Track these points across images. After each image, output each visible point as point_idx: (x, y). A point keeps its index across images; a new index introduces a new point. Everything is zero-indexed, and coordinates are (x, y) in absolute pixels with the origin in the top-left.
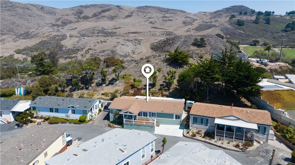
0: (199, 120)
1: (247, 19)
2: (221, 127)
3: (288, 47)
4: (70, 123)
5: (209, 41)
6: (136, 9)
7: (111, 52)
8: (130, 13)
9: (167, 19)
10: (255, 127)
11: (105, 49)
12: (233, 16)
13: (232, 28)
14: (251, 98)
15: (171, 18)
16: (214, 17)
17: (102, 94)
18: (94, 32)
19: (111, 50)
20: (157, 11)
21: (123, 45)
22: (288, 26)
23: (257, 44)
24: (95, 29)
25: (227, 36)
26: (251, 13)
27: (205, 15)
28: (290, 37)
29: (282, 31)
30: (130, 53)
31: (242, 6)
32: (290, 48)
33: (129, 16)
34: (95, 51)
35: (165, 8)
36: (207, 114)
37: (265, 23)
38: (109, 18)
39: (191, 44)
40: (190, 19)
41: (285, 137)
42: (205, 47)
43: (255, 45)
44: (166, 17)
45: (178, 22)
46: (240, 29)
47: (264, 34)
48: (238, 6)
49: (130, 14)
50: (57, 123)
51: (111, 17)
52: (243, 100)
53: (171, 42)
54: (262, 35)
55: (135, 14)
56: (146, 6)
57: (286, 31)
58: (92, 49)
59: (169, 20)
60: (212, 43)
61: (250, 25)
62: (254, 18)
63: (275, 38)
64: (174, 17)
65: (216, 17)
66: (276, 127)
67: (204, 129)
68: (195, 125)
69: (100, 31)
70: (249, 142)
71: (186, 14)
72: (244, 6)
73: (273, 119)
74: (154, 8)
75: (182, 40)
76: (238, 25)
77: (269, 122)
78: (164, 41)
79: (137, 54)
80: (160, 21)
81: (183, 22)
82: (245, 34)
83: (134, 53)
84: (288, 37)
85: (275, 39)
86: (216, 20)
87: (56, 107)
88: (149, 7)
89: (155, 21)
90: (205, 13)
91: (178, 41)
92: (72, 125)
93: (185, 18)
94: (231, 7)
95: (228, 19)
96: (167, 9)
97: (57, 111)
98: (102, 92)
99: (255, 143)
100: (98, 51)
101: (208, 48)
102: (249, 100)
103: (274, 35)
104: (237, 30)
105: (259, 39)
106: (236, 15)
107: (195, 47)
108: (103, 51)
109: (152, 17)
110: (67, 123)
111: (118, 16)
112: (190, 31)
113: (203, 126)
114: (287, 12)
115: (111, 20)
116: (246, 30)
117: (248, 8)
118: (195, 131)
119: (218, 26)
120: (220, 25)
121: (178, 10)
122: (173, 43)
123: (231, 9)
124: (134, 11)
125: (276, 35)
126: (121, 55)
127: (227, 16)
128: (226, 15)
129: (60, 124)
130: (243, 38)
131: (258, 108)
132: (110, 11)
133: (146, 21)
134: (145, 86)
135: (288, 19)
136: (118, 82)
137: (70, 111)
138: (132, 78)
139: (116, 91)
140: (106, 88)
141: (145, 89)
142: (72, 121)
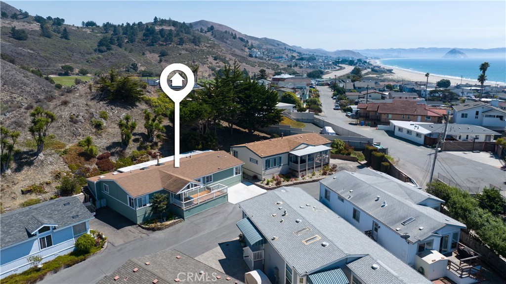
0: (272, 162)
4: (56, 271)
13: (8, 44)
17: (23, 193)
22: (101, 44)
23: (69, 72)
28: (110, 60)
29: (95, 50)
37: (61, 38)
43: (66, 74)
46: (23, 46)
47: (70, 56)
54: (68, 57)
57: (101, 51)
61: (38, 40)
63: (89, 62)
76: (15, 39)
82: (40, 56)
84: (107, 60)
85: (91, 64)
98: (18, 189)
103: (87, 58)
104: (20, 48)
110: (48, 274)
113: (277, 169)
114: (83, 23)
118: (271, 178)
125: (89, 57)
130: (41, 63)
134: (108, 148)
135: (89, 32)
136: (41, 156)
137: (36, 244)
138: (63, 142)
139: (57, 176)
140: (19, 176)
141: (112, 154)
142: (54, 266)
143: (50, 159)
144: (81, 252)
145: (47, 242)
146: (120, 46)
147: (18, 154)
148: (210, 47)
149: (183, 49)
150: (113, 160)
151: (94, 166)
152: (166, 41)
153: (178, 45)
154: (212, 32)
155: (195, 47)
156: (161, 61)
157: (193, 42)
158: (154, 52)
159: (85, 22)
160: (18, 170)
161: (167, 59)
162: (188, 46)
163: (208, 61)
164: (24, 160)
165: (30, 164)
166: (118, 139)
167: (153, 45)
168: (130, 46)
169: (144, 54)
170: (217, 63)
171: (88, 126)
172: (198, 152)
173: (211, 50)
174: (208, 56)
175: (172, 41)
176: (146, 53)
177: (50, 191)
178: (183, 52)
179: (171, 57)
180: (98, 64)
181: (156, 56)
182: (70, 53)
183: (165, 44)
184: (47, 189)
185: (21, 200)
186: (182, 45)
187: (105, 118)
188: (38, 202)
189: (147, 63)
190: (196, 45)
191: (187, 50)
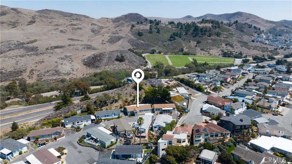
0: (157, 110)
1: (143, 28)
2: (164, 110)
3: (173, 53)
4: (115, 119)
5: (126, 56)
6: (37, 14)
7: (55, 71)
8: (32, 18)
9: (76, 27)
10: (172, 109)
11: (48, 69)
12: (133, 26)
13: (135, 39)
14: (169, 100)
15: (80, 26)
16: (118, 26)
17: (115, 107)
18: (10, 47)
19: (54, 69)
20: (60, 15)
21: (62, 64)
22: (171, 37)
24: (10, 44)
25: (133, 47)
26: (145, 20)
27: (107, 21)
28: (173, 45)
29: (168, 40)
30: (71, 71)
31: (137, 14)
32: (175, 54)
33: (32, 22)
34: (40, 72)
35: (67, 13)
36: (159, 107)
37: (156, 33)
38: (10, 24)
39: (115, 60)
40: (97, 26)
41: (179, 110)
42: (124, 61)
43: (153, 53)
44: (74, 25)
45: (87, 30)
46: (141, 39)
48: (133, 13)
49: (32, 20)
50: (110, 120)
51: (11, 24)
52: (166, 101)
53: (99, 58)
54: (157, 44)
55: (38, 20)
56: (47, 10)
57: (171, 40)
58: (36, 70)
59: (78, 28)
60: (128, 58)
61: (147, 35)
62: (148, 27)
64: (81, 24)
65: (120, 26)
66: (176, 108)
67: (159, 112)
68: (156, 111)
69: (16, 45)
70: (171, 113)
71: (90, 20)
72: (139, 14)
73: (176, 106)
74: (56, 12)
75: (107, 56)
76: (139, 36)
77: (175, 107)
78: (93, 58)
79: (76, 71)
80: (70, 30)
81: (91, 30)
82: (146, 44)
83: (73, 70)
84: (172, 45)
85: (165, 47)
86: (120, 29)
87: (108, 115)
88: (50, 11)
89: (65, 30)
90: (107, 19)
91: (104, 58)
92: (116, 119)
93: (91, 25)
94: (128, 15)
95: (129, 28)
96: (70, 13)
97: (108, 116)
98: (114, 106)
99: (173, 113)
100: (43, 71)
101: (127, 62)
102: (168, 101)
103: (164, 44)
104: (139, 41)
105: (155, 48)
106: (135, 24)
107: (118, 62)
108: (47, 71)
109: (59, 23)
111: (19, 22)
112: (105, 44)
113: (159, 111)
115: (13, 27)
116: (145, 40)
117: (141, 16)
118: (157, 113)
119: (125, 37)
120: (126, 36)
121: (81, 15)
122: (101, 60)
123: (129, 16)
124: (35, 15)
125: (165, 43)
126: (64, 74)
127: (128, 26)
128: (127, 24)
129: (111, 120)
130: (145, 48)
131: (171, 103)
132: (7, 15)
133: (55, 29)
134: (131, 101)
135: (170, 27)
136: (119, 101)
137: (113, 115)
138: (123, 98)
139: (120, 105)
140: (115, 104)
141: (131, 102)
142: (115, 118)
143: (120, 101)
144: (119, 118)
145: (115, 115)
146: (180, 37)
147: (116, 100)
148: (226, 37)
149: (210, 39)
150: (131, 103)
151: (127, 104)
152: (202, 34)
153: (208, 37)
154: (236, 24)
155: (217, 38)
156: (196, 46)
157: (217, 35)
158: (195, 40)
159: (170, 22)
160: (115, 103)
161: (199, 45)
162: (213, 37)
163: (221, 46)
164: (116, 101)
165: (117, 102)
166: (133, 99)
167: (195, 37)
168: (185, 37)
169: (190, 42)
170: (227, 47)
171: (129, 95)
172: (148, 104)
173: (226, 39)
174: (222, 43)
175: (205, 35)
176: (191, 41)
177: (119, 107)
178: (209, 41)
179: (202, 44)
180: (168, 47)
181: (195, 43)
182: (158, 41)
183: (202, 36)
184: (118, 107)
185: (115, 108)
186: (210, 37)
187: (133, 94)
188: (116, 109)
189: (190, 47)
190: (218, 37)
191: (212, 40)
